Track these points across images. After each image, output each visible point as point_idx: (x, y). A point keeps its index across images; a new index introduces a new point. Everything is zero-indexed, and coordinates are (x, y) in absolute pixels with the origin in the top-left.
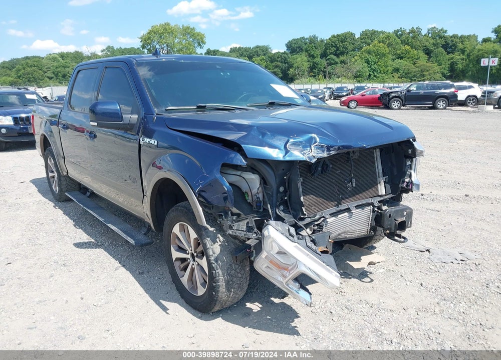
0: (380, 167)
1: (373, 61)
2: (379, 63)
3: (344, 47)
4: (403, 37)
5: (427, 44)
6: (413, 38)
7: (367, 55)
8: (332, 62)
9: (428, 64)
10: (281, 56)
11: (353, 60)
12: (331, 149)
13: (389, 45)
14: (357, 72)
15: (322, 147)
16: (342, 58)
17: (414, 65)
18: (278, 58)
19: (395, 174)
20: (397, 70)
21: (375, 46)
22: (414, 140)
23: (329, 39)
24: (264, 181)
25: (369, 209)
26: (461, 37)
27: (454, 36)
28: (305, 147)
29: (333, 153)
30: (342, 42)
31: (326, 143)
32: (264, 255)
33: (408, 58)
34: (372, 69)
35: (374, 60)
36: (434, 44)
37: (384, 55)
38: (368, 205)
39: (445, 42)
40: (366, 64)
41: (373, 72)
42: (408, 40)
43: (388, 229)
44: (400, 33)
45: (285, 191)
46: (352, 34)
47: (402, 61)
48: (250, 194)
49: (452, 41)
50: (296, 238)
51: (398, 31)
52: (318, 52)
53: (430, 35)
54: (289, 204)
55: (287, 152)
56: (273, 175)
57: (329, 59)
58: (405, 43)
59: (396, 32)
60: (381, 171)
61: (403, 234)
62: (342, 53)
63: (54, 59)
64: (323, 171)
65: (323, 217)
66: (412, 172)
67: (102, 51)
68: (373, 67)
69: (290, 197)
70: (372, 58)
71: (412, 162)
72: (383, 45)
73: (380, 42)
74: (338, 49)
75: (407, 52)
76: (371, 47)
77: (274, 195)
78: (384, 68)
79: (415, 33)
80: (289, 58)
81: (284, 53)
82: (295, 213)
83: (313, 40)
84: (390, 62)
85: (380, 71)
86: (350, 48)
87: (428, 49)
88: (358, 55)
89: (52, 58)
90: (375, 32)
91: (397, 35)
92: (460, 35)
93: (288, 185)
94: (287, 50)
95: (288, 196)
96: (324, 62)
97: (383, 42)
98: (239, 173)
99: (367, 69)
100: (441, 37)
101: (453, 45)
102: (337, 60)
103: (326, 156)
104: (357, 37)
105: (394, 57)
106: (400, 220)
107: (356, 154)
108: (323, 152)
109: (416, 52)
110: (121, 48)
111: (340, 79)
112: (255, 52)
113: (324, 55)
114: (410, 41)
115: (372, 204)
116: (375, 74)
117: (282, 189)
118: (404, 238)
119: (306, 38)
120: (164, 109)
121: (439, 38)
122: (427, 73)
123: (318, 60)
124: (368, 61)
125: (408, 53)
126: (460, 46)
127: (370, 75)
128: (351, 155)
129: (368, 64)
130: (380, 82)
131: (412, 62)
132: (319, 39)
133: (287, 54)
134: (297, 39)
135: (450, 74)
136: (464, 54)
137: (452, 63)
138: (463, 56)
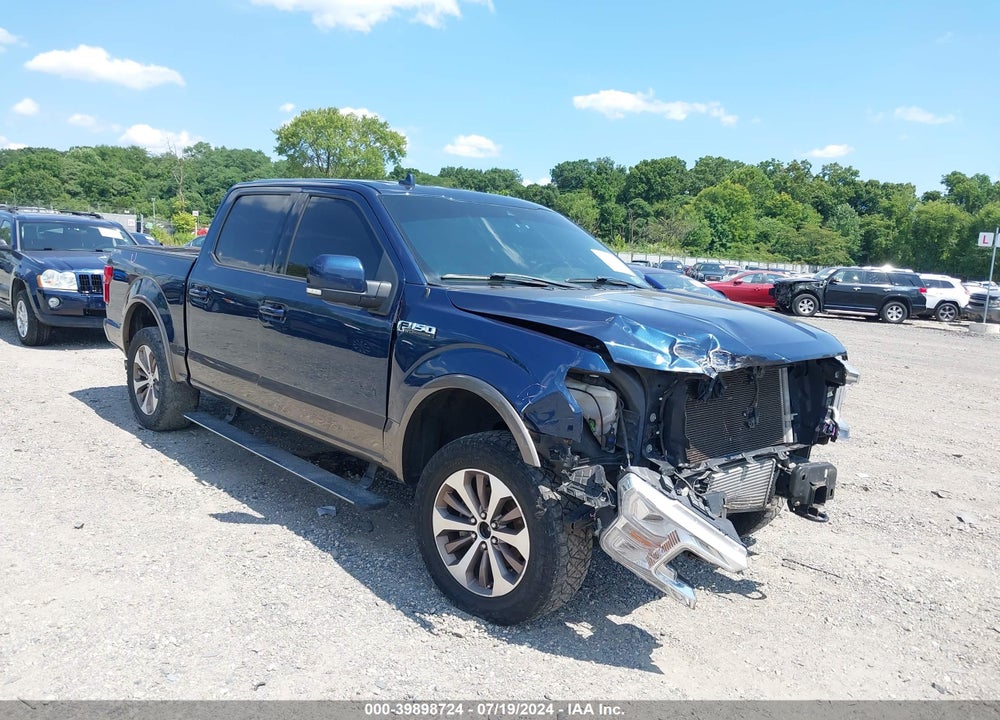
0: (787, 398)
1: (719, 216)
2: (732, 221)
3: (663, 184)
4: (778, 177)
5: (820, 193)
6: (796, 179)
7: (709, 204)
8: (640, 211)
9: (824, 232)
10: (541, 192)
11: (682, 212)
12: (738, 359)
13: (752, 189)
14: (689, 233)
15: (725, 355)
16: (658, 206)
17: (798, 229)
18: (535, 195)
19: (809, 410)
20: (764, 237)
21: (725, 188)
22: (845, 358)
23: (637, 167)
24: (624, 402)
25: (769, 464)
26: (885, 186)
27: (872, 184)
28: (699, 353)
29: (738, 365)
30: (660, 175)
31: (732, 349)
32: (620, 523)
33: (786, 217)
34: (717, 231)
35: (723, 215)
36: (834, 195)
37: (742, 206)
38: (770, 456)
39: (856, 192)
40: (706, 222)
41: (719, 237)
42: (785, 183)
43: (799, 499)
44: (772, 168)
45: (657, 422)
46: (679, 161)
47: (774, 220)
48: (599, 422)
49: (868, 192)
50: (673, 492)
51: (767, 164)
52: (614, 191)
53: (826, 178)
54: (662, 444)
55: (674, 357)
56: (642, 394)
57: (633, 205)
58: (780, 188)
59: (764, 165)
60: (788, 404)
61: (821, 509)
62: (660, 197)
63: (87, 158)
64: (715, 394)
65: (709, 469)
66: (834, 408)
67: (186, 151)
68: (719, 226)
69: (665, 432)
70: (720, 211)
71: (834, 393)
72: (741, 187)
73: (734, 183)
74: (651, 188)
75: (784, 204)
76: (716, 189)
77: (641, 427)
78: (740, 231)
79: (799, 171)
80: (556, 197)
81: (548, 187)
82: (672, 458)
83: (604, 168)
84: (753, 222)
85: (734, 236)
86: (675, 188)
87: (822, 203)
88: (691, 202)
89: (83, 156)
90: (724, 161)
91: (765, 172)
92: (882, 183)
93: (664, 411)
94: (552, 181)
95: (661, 429)
96: (622, 211)
97: (741, 181)
98: (583, 387)
99: (709, 231)
100: (846, 184)
101: (871, 200)
102: (649, 208)
103: (730, 370)
104: (688, 168)
105: (759, 212)
106: (819, 484)
107: (763, 371)
108: (726, 363)
109: (800, 206)
110: (223, 148)
111: (656, 245)
112: (489, 180)
113: (623, 198)
114: (788, 185)
115: (775, 456)
116: (724, 241)
117: (653, 417)
118: (823, 516)
119: (590, 161)
120: (439, 277)
121: (844, 185)
122: (823, 248)
123: (611, 205)
124: (712, 215)
125: (787, 206)
126: (884, 203)
127: (713, 242)
128: (755, 372)
129: (711, 221)
130: (733, 258)
131: (792, 224)
132: (615, 167)
133: (553, 190)
134: (574, 162)
135: (864, 253)
136: (890, 218)
137: (867, 232)
138: (889, 222)
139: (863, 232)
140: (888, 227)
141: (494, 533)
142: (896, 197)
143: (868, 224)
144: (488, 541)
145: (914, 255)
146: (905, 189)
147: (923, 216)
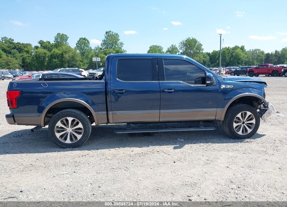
5: (3, 46)
49: (18, 46)
53: (4, 41)
87: (5, 49)
100: (11, 43)
135: (23, 64)
136: (29, 54)
137: (23, 58)
138: (28, 55)
139: (21, 58)
140: (29, 57)
141: (242, 121)
142: (29, 47)
143: (23, 56)
144: (244, 121)
145: (37, 64)
146: (29, 45)
147: (38, 53)
